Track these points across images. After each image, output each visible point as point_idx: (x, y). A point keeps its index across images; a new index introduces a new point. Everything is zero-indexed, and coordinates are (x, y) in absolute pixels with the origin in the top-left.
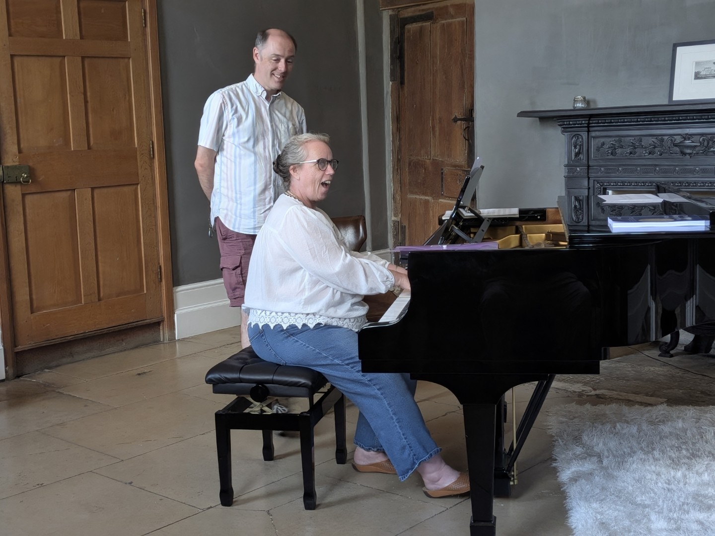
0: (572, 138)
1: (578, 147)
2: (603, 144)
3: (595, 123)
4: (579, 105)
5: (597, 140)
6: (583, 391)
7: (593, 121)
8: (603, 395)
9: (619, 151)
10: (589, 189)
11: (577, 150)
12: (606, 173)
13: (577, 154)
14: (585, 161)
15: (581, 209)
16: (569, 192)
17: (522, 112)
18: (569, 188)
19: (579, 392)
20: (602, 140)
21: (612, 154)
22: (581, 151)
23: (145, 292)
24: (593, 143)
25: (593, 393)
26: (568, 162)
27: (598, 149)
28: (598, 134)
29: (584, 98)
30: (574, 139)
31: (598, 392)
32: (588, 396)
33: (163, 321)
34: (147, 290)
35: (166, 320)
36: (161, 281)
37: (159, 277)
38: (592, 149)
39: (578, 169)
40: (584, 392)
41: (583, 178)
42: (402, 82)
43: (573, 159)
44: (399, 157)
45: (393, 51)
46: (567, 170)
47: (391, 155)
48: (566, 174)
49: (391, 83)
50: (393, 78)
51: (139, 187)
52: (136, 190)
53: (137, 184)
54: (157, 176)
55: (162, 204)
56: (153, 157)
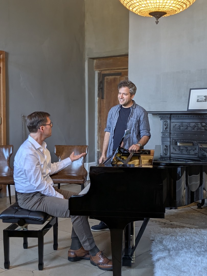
0: (164, 122)
1: (166, 126)
2: (176, 125)
3: (173, 117)
5: (173, 123)
7: (172, 116)
8: (174, 224)
9: (182, 128)
10: (170, 142)
11: (166, 127)
12: (177, 136)
13: (166, 128)
14: (169, 131)
15: (167, 149)
16: (163, 143)
18: (163, 142)
19: (165, 223)
20: (176, 123)
21: (179, 129)
22: (168, 127)
24: (172, 124)
25: (170, 223)
26: (162, 131)
27: (174, 127)
28: (174, 121)
31: (172, 223)
32: (168, 224)
38: (172, 127)
39: (166, 134)
41: (168, 137)
42: (102, 98)
43: (164, 130)
44: (100, 126)
45: (99, 86)
46: (162, 134)
47: (97, 125)
48: (162, 136)
49: (98, 98)
50: (99, 96)
54: (2, 131)
55: (4, 142)
56: (1, 124)
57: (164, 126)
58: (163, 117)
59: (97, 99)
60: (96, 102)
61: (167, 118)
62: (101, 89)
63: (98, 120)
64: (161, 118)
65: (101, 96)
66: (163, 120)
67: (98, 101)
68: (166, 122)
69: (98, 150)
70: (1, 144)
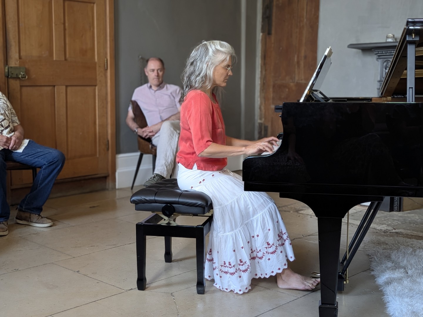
0: (384, 63)
4: (390, 40)
17: (350, 45)
25: (394, 231)
26: (381, 78)
32: (390, 232)
33: (108, 176)
34: (99, 155)
35: (110, 175)
36: (108, 150)
37: (107, 147)
40: (388, 230)
42: (269, 33)
44: (265, 82)
45: (264, 14)
47: (259, 80)
48: (379, 87)
49: (261, 34)
50: (263, 31)
51: (97, 88)
52: (95, 89)
53: (96, 86)
54: (109, 81)
55: (111, 100)
56: (107, 69)
57: (384, 69)
58: (383, 53)
59: (259, 35)
60: (259, 40)
61: (389, 54)
62: (267, 18)
63: (261, 72)
64: (379, 56)
65: (267, 30)
66: (381, 60)
67: (262, 40)
68: (388, 62)
69: (259, 121)
70: (107, 103)
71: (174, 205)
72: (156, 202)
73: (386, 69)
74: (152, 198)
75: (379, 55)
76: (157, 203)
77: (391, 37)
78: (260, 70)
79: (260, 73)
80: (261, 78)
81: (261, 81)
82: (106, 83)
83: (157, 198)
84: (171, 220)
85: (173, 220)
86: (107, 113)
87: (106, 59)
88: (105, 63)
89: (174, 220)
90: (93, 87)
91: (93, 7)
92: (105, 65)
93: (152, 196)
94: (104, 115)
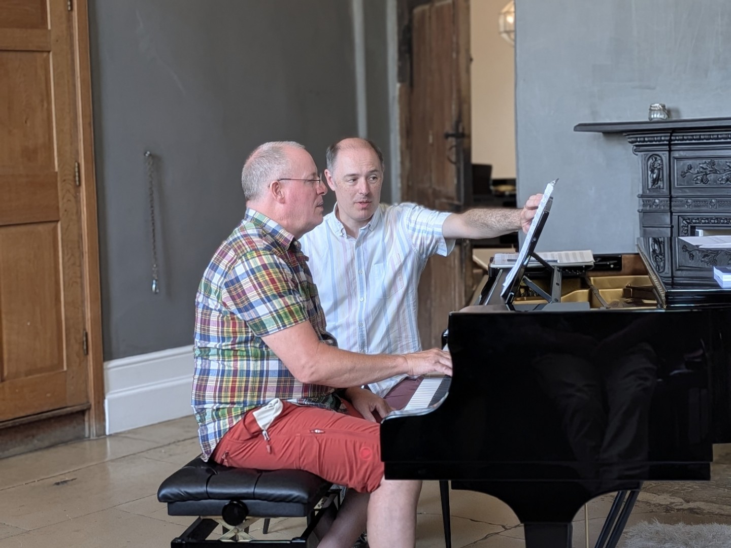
0: (648, 160)
1: (656, 171)
2: (690, 167)
3: (678, 140)
4: (657, 116)
5: (682, 163)
6: (672, 503)
7: (678, 136)
8: (699, 508)
9: (711, 177)
10: (672, 227)
11: (655, 176)
12: (695, 206)
13: (655, 181)
14: (666, 191)
15: (662, 254)
16: (645, 231)
17: (580, 125)
18: (644, 226)
19: (667, 505)
20: (690, 162)
21: (702, 181)
22: (661, 177)
23: (65, 368)
24: (676, 166)
25: (686, 506)
26: (643, 192)
27: (683, 175)
28: (682, 154)
29: (664, 106)
30: (651, 161)
31: (692, 505)
32: (678, 510)
33: (89, 409)
34: (68, 366)
35: (93, 407)
36: (87, 353)
37: (85, 347)
38: (676, 175)
39: (657, 201)
40: (673, 505)
41: (664, 212)
43: (650, 187)
44: (410, 183)
45: (401, 43)
46: (642, 203)
47: (399, 180)
48: (641, 208)
49: (398, 85)
50: (401, 77)
51: (59, 225)
52: (55, 229)
53: (57, 221)
54: (84, 209)
55: (91, 248)
56: (80, 184)
57: (650, 173)
58: (644, 141)
59: (394, 88)
60: (394, 98)
61: (657, 143)
62: (408, 52)
63: (402, 163)
64: (636, 146)
65: (409, 77)
66: (643, 153)
67: (400, 97)
68: (656, 158)
70: (82, 254)
71: (245, 501)
72: (209, 496)
73: (653, 172)
74: (201, 489)
75: (637, 144)
76: (210, 498)
77: (660, 110)
78: (399, 159)
79: (399, 165)
80: (402, 176)
81: (402, 182)
82: (78, 213)
83: (210, 490)
84: (240, 530)
85: (243, 530)
86: (81, 277)
87: (77, 165)
88: (75, 172)
89: (247, 530)
90: (53, 225)
91: (47, 60)
92: (75, 177)
93: (202, 486)
94: (75, 281)
